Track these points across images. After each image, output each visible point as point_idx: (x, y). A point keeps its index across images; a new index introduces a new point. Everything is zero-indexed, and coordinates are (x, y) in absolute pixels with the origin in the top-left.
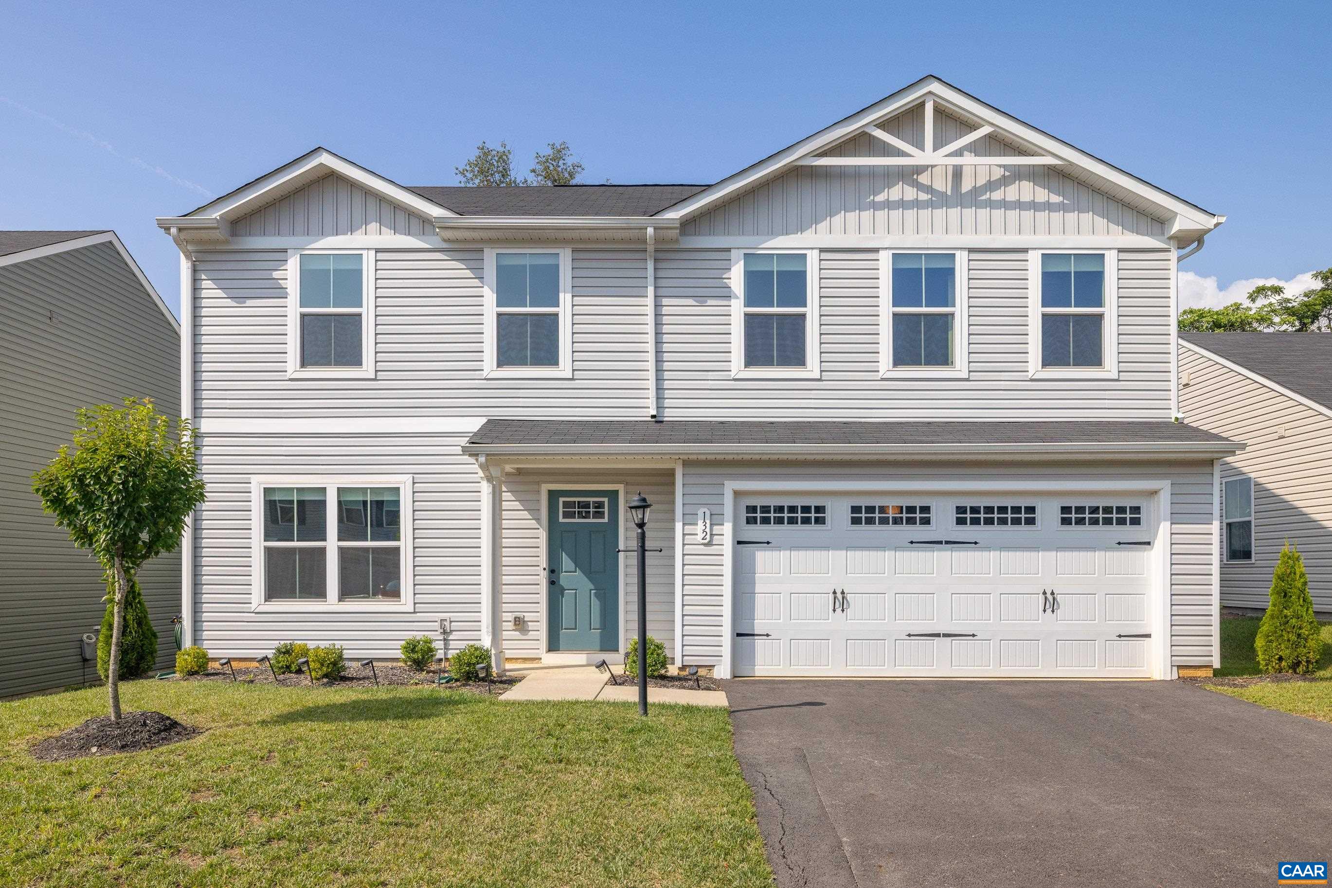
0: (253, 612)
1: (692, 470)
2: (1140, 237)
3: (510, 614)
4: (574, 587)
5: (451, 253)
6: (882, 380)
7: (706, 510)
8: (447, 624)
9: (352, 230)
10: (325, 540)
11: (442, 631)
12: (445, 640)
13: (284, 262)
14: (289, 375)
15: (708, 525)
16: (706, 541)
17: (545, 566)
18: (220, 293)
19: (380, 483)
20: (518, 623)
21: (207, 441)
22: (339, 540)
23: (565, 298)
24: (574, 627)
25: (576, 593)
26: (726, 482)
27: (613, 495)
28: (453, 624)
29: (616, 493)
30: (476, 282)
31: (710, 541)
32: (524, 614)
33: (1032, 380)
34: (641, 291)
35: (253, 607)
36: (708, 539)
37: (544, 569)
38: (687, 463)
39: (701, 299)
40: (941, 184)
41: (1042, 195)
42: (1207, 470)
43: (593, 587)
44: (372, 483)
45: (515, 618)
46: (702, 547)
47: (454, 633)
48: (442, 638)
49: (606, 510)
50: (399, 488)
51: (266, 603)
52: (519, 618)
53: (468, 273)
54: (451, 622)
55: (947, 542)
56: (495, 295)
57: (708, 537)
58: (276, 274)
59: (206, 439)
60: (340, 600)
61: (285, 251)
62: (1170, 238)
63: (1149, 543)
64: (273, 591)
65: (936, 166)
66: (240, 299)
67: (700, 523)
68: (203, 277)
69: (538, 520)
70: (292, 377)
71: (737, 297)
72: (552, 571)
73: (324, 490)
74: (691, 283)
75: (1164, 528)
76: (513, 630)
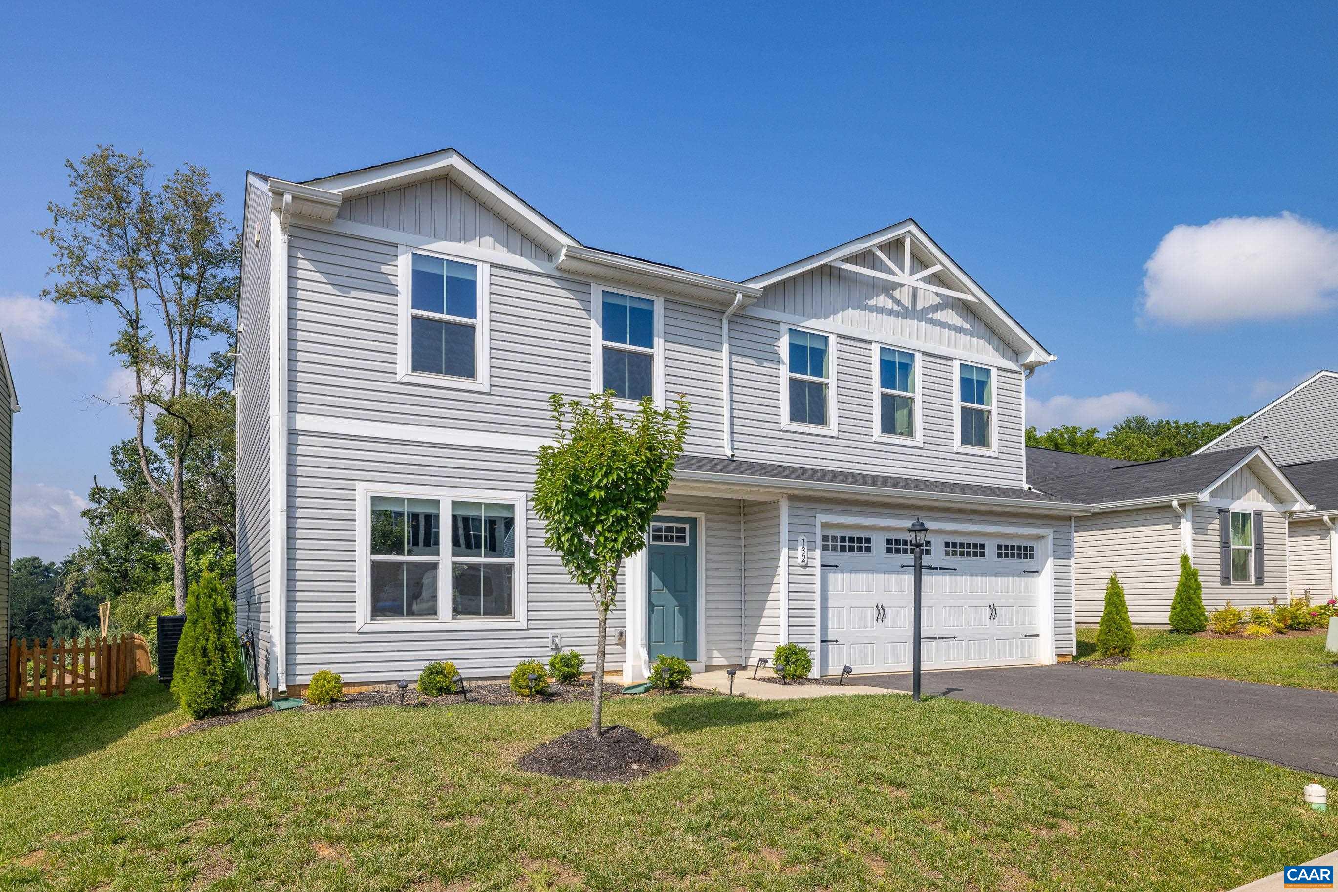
0: (357, 632)
1: (797, 504)
2: (1006, 361)
3: (614, 629)
4: (661, 604)
5: (560, 281)
6: (875, 442)
7: (804, 537)
8: (556, 640)
9: (467, 240)
10: (438, 555)
11: (554, 646)
13: (394, 258)
14: (399, 378)
15: (806, 550)
16: (804, 564)
18: (319, 277)
19: (496, 499)
20: (620, 637)
21: (301, 439)
22: (453, 555)
23: (659, 342)
24: (662, 640)
25: (664, 609)
26: (817, 515)
27: (693, 522)
28: (563, 640)
29: (695, 520)
30: (584, 314)
31: (806, 564)
33: (956, 453)
34: (718, 347)
35: (358, 626)
36: (805, 562)
38: (791, 498)
39: (760, 361)
40: (907, 302)
41: (960, 322)
42: (1068, 523)
43: (677, 604)
44: (487, 498)
46: (800, 568)
49: (687, 535)
50: (513, 506)
51: (373, 622)
52: (622, 633)
53: (576, 304)
54: (561, 638)
55: (941, 569)
56: (601, 330)
57: (806, 560)
58: (385, 269)
59: (300, 437)
60: (453, 619)
61: (396, 246)
62: (1022, 365)
63: (1037, 572)
64: (379, 610)
65: (904, 285)
66: (344, 288)
67: (800, 548)
68: (299, 255)
70: (404, 380)
71: (784, 364)
73: (437, 503)
74: (752, 345)
75: (1050, 561)
76: (616, 644)
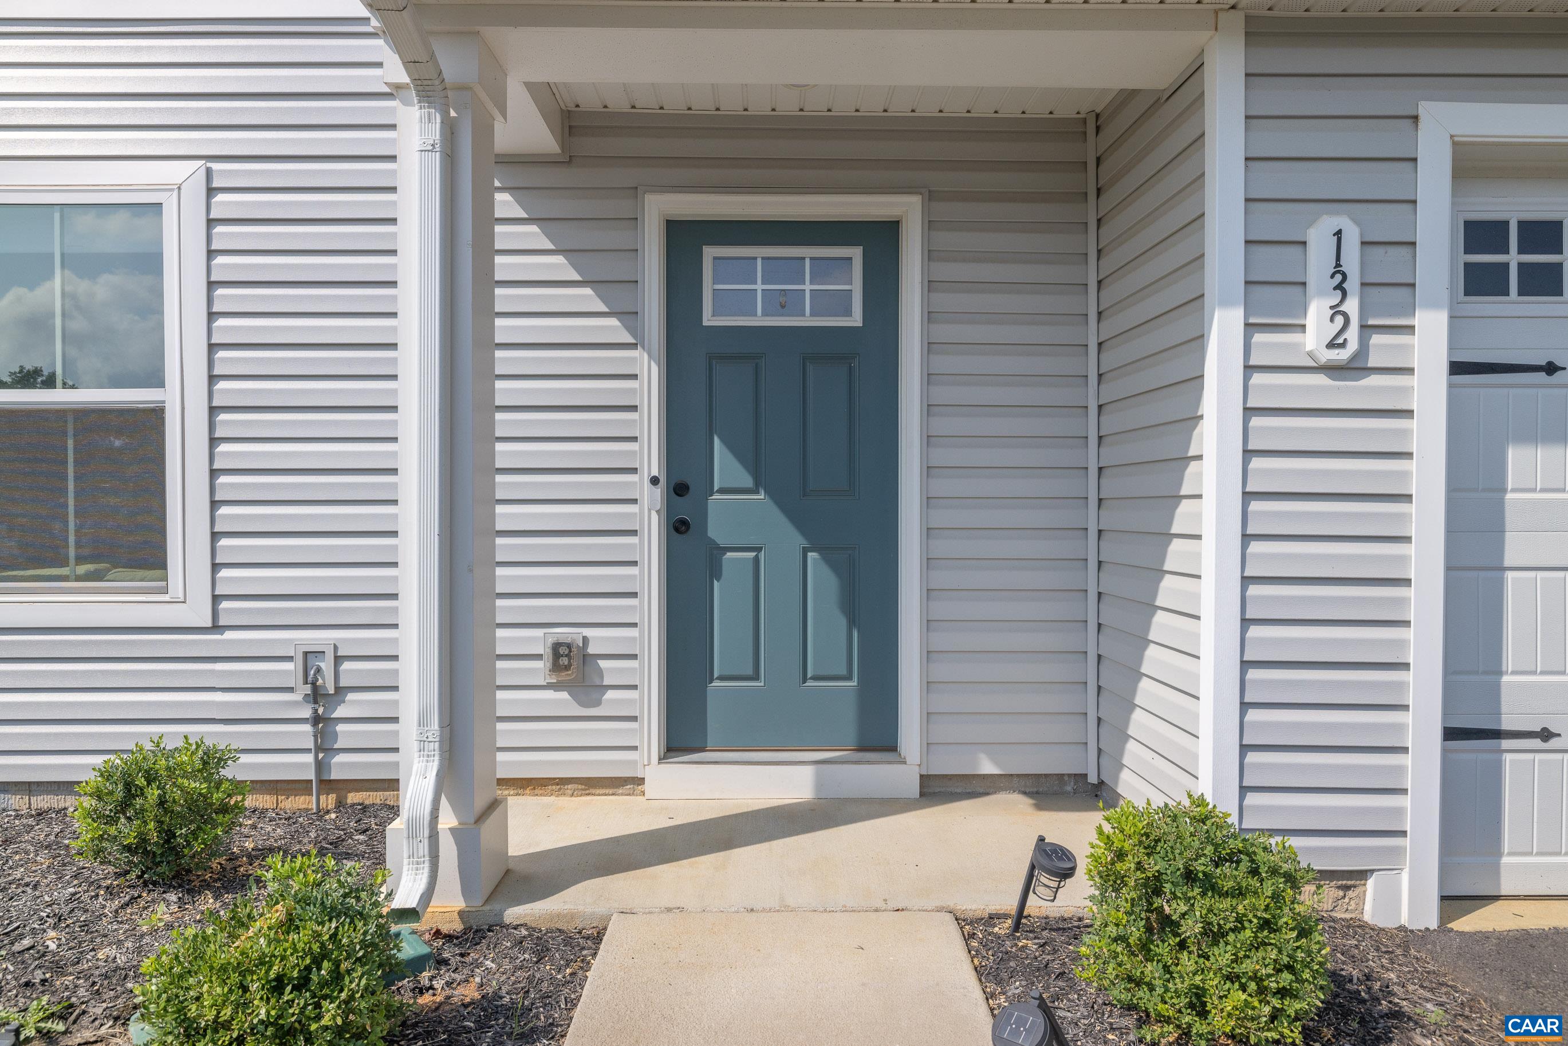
3: (539, 632)
4: (753, 542)
7: (1344, 222)
8: (327, 665)
11: (308, 689)
12: (316, 720)
15: (1352, 289)
16: (1342, 355)
17: (655, 472)
20: (564, 661)
24: (750, 672)
25: (756, 560)
26: (1426, 109)
27: (881, 236)
28: (346, 666)
29: (889, 227)
31: (1355, 357)
32: (587, 632)
36: (1353, 346)
37: (655, 481)
43: (810, 544)
44: (69, 190)
45: (556, 647)
46: (1321, 380)
47: (351, 696)
48: (307, 713)
49: (856, 286)
50: (157, 208)
52: (569, 646)
54: (338, 660)
57: (1352, 335)
69: (629, 316)
72: (679, 490)
76: (549, 686)
